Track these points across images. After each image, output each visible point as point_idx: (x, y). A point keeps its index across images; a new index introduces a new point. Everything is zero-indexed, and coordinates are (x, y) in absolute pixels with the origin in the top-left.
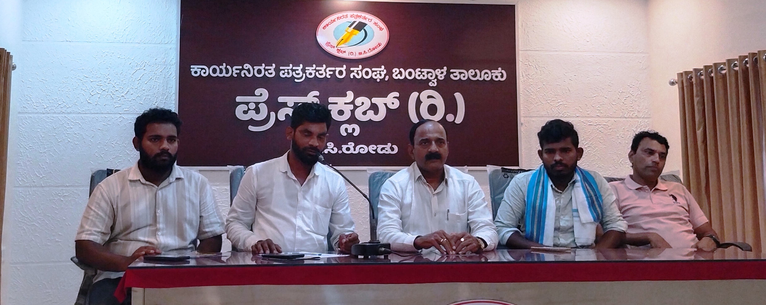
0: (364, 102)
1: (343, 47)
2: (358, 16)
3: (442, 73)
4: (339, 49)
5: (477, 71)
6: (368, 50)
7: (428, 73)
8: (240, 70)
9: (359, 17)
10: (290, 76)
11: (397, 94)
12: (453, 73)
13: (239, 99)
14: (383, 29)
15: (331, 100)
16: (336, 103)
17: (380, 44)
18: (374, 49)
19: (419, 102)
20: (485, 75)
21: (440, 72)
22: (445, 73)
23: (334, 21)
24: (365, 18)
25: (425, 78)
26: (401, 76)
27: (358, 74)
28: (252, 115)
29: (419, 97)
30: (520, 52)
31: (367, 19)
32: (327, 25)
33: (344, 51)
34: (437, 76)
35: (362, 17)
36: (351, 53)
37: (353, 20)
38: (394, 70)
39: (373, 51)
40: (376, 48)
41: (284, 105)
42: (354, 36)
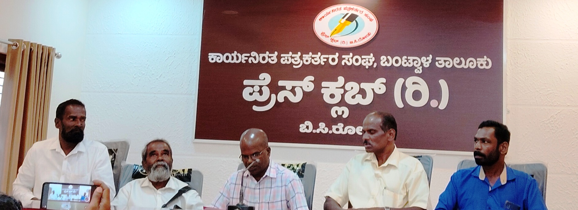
0: (353, 87)
1: (336, 37)
2: (350, 9)
3: (427, 61)
4: (333, 38)
5: (462, 59)
6: (359, 40)
7: (414, 61)
8: (249, 57)
9: (352, 9)
10: (289, 63)
12: (438, 61)
13: (246, 82)
14: (373, 20)
15: (324, 84)
17: (370, 34)
18: (364, 38)
19: (404, 88)
21: (425, 60)
22: (430, 61)
23: (329, 13)
24: (357, 10)
25: (411, 65)
26: (388, 63)
27: (348, 60)
28: (256, 97)
29: (404, 83)
30: (508, 41)
31: (359, 11)
32: (323, 17)
33: (337, 40)
34: (422, 64)
35: (354, 9)
36: (343, 42)
37: (346, 12)
38: (382, 58)
39: (363, 40)
40: (366, 37)
41: (283, 88)
42: (346, 27)
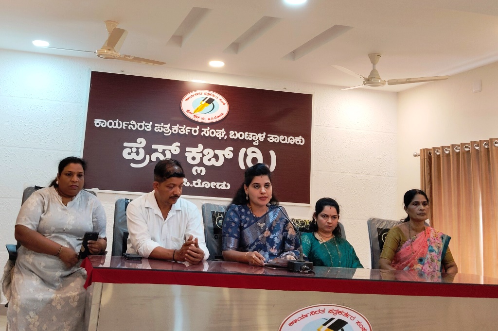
0: (209, 152)
1: (198, 114)
2: (209, 94)
4: (195, 115)
5: (285, 137)
6: (215, 118)
8: (128, 125)
10: (161, 131)
11: (232, 149)
12: (269, 137)
13: (125, 144)
14: (225, 104)
15: (188, 149)
16: (191, 152)
17: (223, 114)
18: (218, 117)
19: (246, 155)
20: (290, 140)
22: (264, 137)
23: (193, 96)
24: (214, 96)
26: (235, 136)
27: (206, 133)
28: (134, 156)
29: (246, 152)
30: (314, 127)
32: (189, 98)
33: (198, 117)
34: (259, 138)
35: (212, 95)
36: (203, 118)
37: (205, 96)
38: (231, 132)
40: (220, 116)
41: (156, 151)
42: (206, 107)
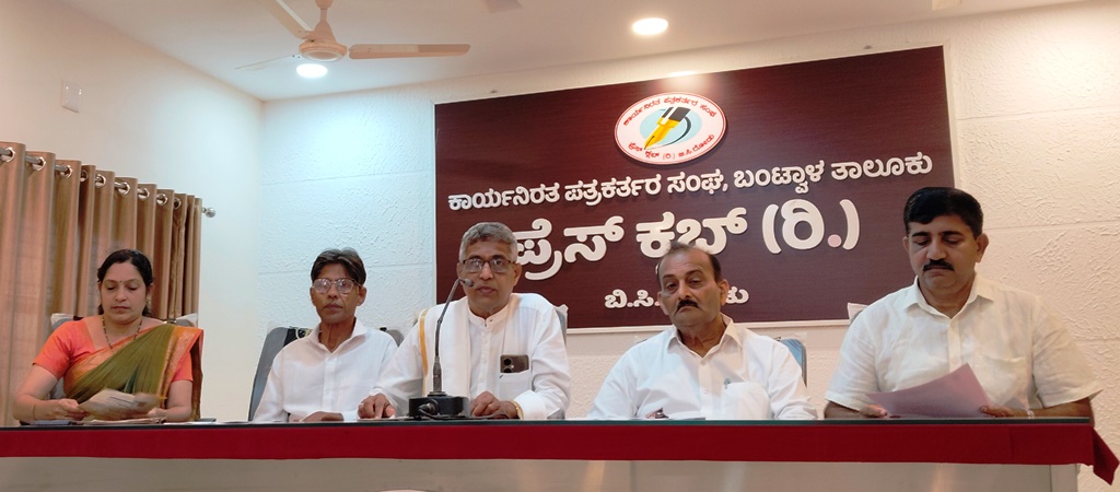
0: (690, 228)
1: (654, 148)
2: (675, 99)
3: (816, 170)
4: (649, 151)
5: (878, 161)
6: (693, 149)
7: (792, 173)
8: (513, 196)
9: (678, 101)
10: (579, 198)
11: (743, 211)
12: (835, 169)
14: (716, 113)
15: (640, 227)
16: (648, 232)
17: (711, 137)
18: (702, 145)
19: (779, 221)
20: (893, 167)
21: (813, 170)
22: (821, 171)
23: (640, 111)
24: (686, 101)
25: (787, 182)
27: (679, 185)
28: (529, 257)
29: (779, 212)
30: (959, 123)
31: (690, 102)
32: (630, 118)
33: (657, 153)
34: (807, 177)
35: (681, 100)
36: (667, 155)
37: (668, 106)
38: (736, 175)
39: (701, 149)
40: (705, 143)
41: (573, 240)
42: (670, 131)
